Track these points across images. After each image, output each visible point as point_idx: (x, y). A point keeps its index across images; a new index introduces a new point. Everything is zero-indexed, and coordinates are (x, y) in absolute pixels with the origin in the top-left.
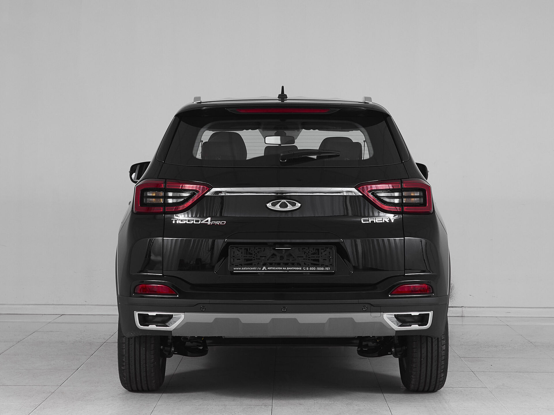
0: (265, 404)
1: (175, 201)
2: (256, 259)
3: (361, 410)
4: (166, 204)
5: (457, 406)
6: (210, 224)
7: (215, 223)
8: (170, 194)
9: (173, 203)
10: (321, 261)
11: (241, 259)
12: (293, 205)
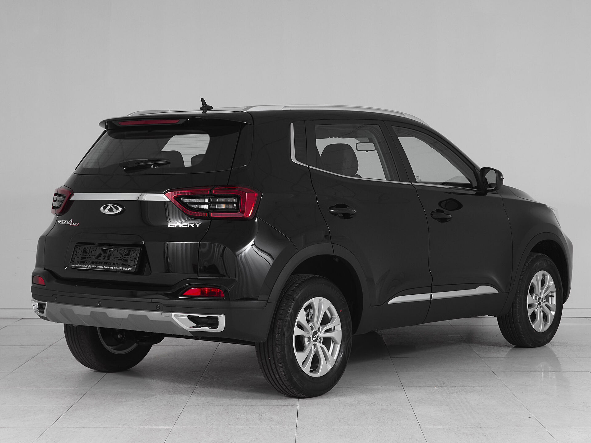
0: (291, 404)
3: (384, 410)
10: (129, 262)
12: (117, 209)
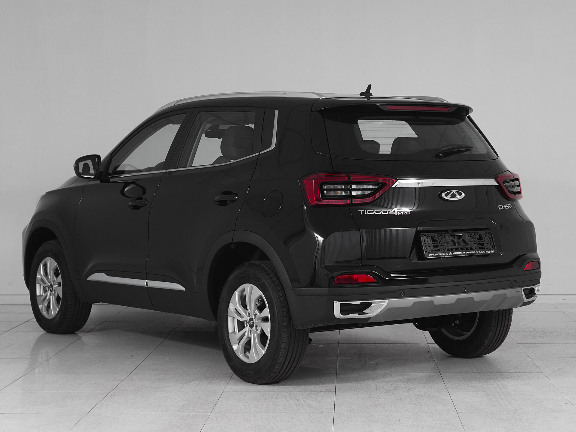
1: (359, 193)
2: (441, 245)
3: (421, 396)
4: (351, 197)
5: (514, 390)
6: (397, 214)
7: (402, 213)
8: (354, 187)
9: (357, 195)
10: (486, 245)
11: (431, 245)
12: (460, 194)
